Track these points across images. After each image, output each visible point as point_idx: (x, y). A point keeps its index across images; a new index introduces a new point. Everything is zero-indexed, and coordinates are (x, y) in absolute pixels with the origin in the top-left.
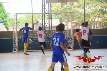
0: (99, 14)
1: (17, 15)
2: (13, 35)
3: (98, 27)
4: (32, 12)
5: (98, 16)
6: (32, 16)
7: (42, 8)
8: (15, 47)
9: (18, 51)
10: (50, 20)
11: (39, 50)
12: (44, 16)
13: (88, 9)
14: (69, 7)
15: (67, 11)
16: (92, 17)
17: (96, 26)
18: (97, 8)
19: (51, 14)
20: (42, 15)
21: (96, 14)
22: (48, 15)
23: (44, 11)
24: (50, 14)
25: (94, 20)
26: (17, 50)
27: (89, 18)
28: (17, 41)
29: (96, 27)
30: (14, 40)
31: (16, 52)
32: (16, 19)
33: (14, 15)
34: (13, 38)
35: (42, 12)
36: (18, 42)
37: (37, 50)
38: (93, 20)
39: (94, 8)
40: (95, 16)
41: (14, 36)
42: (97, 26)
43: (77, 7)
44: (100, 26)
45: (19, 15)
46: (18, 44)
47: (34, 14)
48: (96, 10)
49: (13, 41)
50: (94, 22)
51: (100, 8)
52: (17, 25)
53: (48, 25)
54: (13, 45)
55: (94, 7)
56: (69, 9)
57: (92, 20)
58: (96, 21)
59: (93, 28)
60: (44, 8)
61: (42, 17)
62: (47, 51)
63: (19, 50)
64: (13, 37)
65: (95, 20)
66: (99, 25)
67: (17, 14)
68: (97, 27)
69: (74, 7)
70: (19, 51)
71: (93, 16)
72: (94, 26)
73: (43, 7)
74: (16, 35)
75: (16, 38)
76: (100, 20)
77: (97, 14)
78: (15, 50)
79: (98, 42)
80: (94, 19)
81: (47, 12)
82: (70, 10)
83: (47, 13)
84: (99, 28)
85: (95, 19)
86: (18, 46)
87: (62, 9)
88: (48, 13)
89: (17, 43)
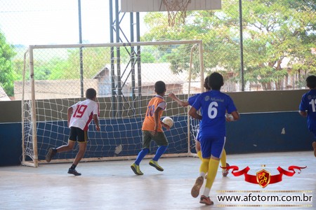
0: (293, 43)
1: (35, 51)
2: (23, 113)
3: (291, 87)
4: (81, 42)
5: (290, 50)
6: (81, 54)
7: (112, 28)
8: (28, 151)
9: (39, 162)
10: (136, 66)
11: (101, 159)
12: (118, 52)
13: (260, 29)
14: (199, 22)
15: (196, 37)
16: (271, 55)
17: (286, 84)
18: (288, 26)
19: (139, 48)
20: (112, 49)
21: (284, 45)
22: (130, 51)
23: (118, 39)
24: (136, 48)
25: (279, 65)
26: (34, 157)
27: (262, 56)
28: (33, 132)
29: (284, 86)
30: (26, 129)
31: (33, 165)
32: (32, 63)
33: (24, 52)
34: (23, 123)
35: (112, 41)
36: (39, 132)
37: (96, 159)
38: (276, 65)
39: (277, 28)
40: (283, 52)
41: (27, 114)
42: (289, 84)
43: (226, 24)
44: (297, 82)
45: (41, 50)
46: (39, 139)
47: (86, 48)
48: (283, 34)
49: (23, 132)
50: (279, 68)
51: (296, 26)
52: (33, 82)
53: (130, 80)
54: (23, 144)
55: (277, 24)
56: (200, 30)
57: (271, 64)
58: (286, 66)
59: (277, 88)
60: (118, 28)
61: (112, 56)
62: (127, 160)
63: (40, 158)
64: (23, 120)
65: (280, 62)
66: (293, 79)
67: (32, 47)
68: (288, 87)
69: (216, 25)
70: (42, 161)
71: (275, 51)
72: (279, 84)
73: (115, 26)
74: (31, 113)
75: (33, 123)
76: (297, 63)
77: (287, 46)
78: (28, 159)
79: (283, 132)
80: (277, 60)
81: (125, 41)
82: (204, 34)
83: (124, 45)
84: (295, 89)
85: (282, 59)
86: (39, 145)
87: (179, 31)
88: (130, 44)
89: (34, 136)
